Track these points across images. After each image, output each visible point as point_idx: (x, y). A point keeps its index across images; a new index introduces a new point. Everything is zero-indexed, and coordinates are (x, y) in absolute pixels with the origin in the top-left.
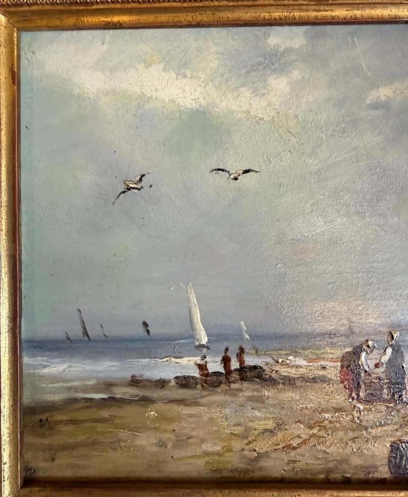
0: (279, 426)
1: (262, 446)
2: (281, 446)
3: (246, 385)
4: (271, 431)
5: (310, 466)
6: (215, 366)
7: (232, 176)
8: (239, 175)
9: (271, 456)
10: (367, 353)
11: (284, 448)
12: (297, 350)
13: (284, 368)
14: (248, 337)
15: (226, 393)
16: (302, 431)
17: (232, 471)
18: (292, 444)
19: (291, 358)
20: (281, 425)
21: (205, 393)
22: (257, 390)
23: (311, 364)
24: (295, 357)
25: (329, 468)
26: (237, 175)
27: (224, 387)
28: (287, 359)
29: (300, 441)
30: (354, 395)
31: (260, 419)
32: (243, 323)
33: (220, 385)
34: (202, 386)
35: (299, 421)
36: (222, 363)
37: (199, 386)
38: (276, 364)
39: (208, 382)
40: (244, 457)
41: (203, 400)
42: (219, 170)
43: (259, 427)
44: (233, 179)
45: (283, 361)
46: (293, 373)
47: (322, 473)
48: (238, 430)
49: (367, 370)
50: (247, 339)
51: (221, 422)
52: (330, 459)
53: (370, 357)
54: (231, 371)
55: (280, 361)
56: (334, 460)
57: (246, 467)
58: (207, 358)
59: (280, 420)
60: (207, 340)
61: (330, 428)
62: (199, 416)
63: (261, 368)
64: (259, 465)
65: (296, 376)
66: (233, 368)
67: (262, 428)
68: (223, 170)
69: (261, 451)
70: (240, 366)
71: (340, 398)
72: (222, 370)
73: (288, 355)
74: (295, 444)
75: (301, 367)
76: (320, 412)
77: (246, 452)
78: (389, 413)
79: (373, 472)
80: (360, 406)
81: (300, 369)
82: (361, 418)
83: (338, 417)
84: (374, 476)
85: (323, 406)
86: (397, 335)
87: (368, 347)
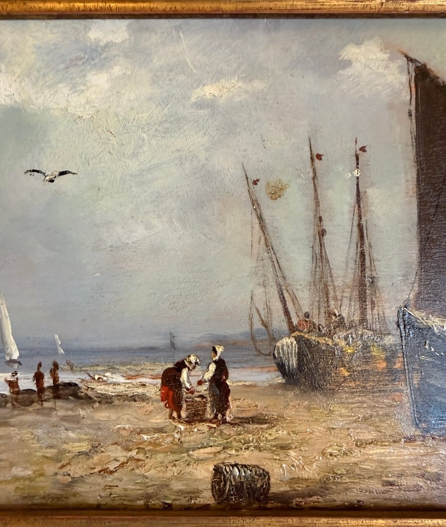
0: (95, 448)
1: (77, 470)
2: (96, 470)
3: (59, 403)
4: (86, 454)
5: (128, 492)
6: (27, 383)
7: (47, 178)
8: (55, 177)
9: (86, 480)
10: (189, 369)
11: (100, 472)
12: (115, 366)
13: (101, 385)
14: (62, 352)
15: (38, 412)
16: (121, 455)
17: (44, 498)
18: (108, 468)
19: (108, 374)
20: (97, 447)
21: (16, 412)
22: (71, 410)
23: (130, 381)
24: (112, 374)
25: (149, 494)
26: (53, 177)
27: (36, 406)
28: (104, 376)
29: (118, 464)
30: (175, 414)
31: (74, 441)
32: (57, 337)
33: (31, 405)
34: (13, 405)
35: (116, 443)
36: (34, 380)
37: (9, 405)
38: (93, 381)
39: (19, 401)
40: (56, 482)
41: (12, 420)
42: (34, 171)
43: (73, 449)
44: (49, 181)
45: (99, 379)
46: (110, 390)
47: (141, 500)
48: (50, 452)
49: (189, 387)
50: (62, 354)
51: (33, 444)
52: (149, 484)
53: (193, 373)
54: (44, 388)
55: (96, 377)
56: (154, 485)
57: (59, 493)
58: (18, 375)
59: (95, 441)
60: (18, 355)
61: (149, 451)
62: (9, 437)
63: (76, 385)
64: (74, 490)
65: (114, 394)
66: (46, 385)
67: (76, 450)
68: (38, 171)
69: (76, 476)
70: (53, 384)
71: (160, 418)
72: (35, 388)
73: (106, 371)
74: (112, 468)
75: (119, 384)
76: (139, 433)
77: (59, 477)
78: (212, 435)
79: (196, 498)
80: (182, 427)
81: (118, 387)
82: (182, 439)
83: (158, 439)
84: (197, 502)
85: (142, 427)
86: (221, 350)
87: (190, 363)
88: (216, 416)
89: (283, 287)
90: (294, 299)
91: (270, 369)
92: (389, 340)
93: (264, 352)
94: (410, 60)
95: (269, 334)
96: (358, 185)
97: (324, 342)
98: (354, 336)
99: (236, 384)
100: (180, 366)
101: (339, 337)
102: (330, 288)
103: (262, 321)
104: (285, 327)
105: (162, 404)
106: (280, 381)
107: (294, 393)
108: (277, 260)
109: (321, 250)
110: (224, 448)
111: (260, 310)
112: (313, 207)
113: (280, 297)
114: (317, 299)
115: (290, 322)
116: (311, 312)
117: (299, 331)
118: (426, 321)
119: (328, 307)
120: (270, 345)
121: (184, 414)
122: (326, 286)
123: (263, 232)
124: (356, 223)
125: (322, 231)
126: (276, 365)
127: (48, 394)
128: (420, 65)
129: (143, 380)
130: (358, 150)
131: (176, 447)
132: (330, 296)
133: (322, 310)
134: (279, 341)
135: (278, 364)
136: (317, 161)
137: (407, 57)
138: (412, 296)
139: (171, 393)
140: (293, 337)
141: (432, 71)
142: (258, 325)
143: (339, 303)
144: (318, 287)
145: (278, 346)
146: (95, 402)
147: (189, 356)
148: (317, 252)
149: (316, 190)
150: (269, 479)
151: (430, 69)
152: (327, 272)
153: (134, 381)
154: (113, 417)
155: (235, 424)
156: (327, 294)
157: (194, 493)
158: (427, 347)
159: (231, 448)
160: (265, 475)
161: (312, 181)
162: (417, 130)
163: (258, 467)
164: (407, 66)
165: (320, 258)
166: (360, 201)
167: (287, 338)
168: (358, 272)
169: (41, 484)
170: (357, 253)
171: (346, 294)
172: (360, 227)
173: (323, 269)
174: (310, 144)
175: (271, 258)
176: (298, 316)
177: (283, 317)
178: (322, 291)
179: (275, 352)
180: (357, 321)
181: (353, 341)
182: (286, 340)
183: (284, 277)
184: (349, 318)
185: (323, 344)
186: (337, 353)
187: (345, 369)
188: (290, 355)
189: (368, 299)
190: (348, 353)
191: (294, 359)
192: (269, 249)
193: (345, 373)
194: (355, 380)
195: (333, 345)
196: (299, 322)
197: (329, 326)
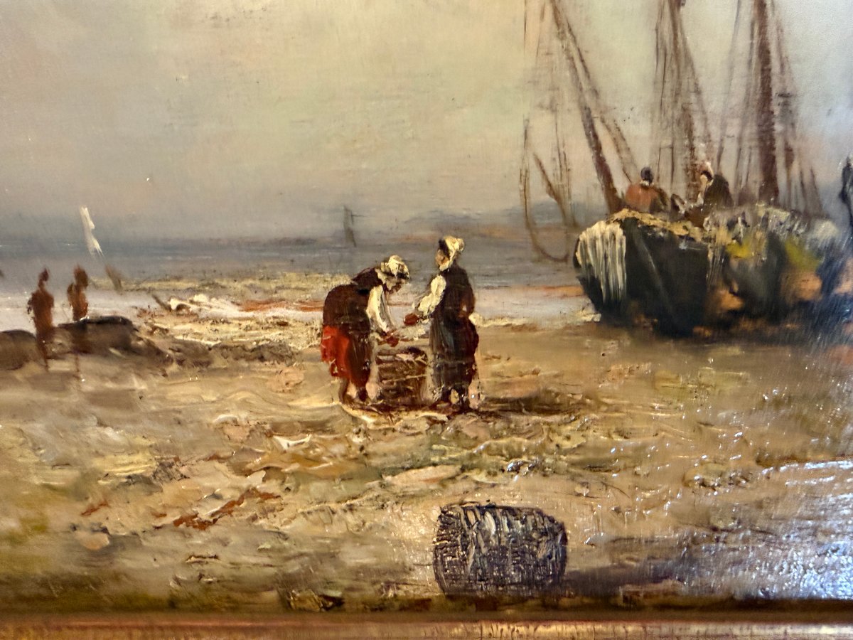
0: (166, 470)
2: (169, 520)
3: (87, 363)
4: (147, 481)
5: (244, 572)
9: (145, 543)
10: (385, 289)
11: (177, 523)
12: (217, 281)
13: (184, 323)
14: (97, 246)
15: (35, 382)
16: (224, 482)
17: (44, 584)
18: (196, 516)
19: (200, 298)
20: (170, 466)
22: (114, 379)
23: (250, 314)
24: (211, 298)
25: (290, 575)
27: (33, 368)
28: (192, 302)
29: (218, 506)
30: (353, 391)
31: (116, 449)
32: (85, 212)
33: (22, 365)
35: (215, 457)
36: (29, 309)
38: (165, 313)
40: (74, 547)
43: (116, 470)
45: (180, 308)
46: (205, 335)
47: (271, 589)
48: (61, 477)
49: (386, 329)
50: (96, 251)
52: (292, 552)
53: (395, 298)
54: (52, 328)
55: (174, 304)
56: (301, 555)
57: (79, 573)
59: (168, 452)
61: (293, 473)
63: (125, 322)
64: (115, 568)
65: (213, 344)
67: (122, 472)
69: (123, 532)
70: (76, 319)
71: (319, 398)
72: (31, 328)
73: (197, 291)
74: (204, 514)
75: (226, 322)
76: (269, 435)
77: (82, 535)
78: (436, 439)
79: (398, 584)
80: (369, 420)
81: (223, 327)
82: (370, 449)
83: (312, 446)
84: (401, 593)
85: (277, 419)
86: (457, 246)
87: (389, 274)
88: (446, 397)
89: (594, 114)
90: (619, 140)
91: (564, 291)
92: (826, 231)
93: (553, 254)
95: (563, 212)
97: (684, 233)
98: (749, 220)
99: (491, 323)
100: (366, 282)
101: (717, 225)
102: (695, 117)
103: (550, 185)
104: (599, 199)
105: (325, 367)
106: (589, 318)
107: (620, 345)
108: (581, 56)
109: (676, 35)
110: (463, 470)
111: (544, 162)
113: (588, 135)
114: (668, 142)
115: (609, 189)
117: (630, 208)
119: (693, 157)
120: (568, 237)
121: (372, 389)
122: (687, 112)
126: (579, 282)
127: (60, 341)
129: (280, 312)
131: (353, 467)
132: (696, 134)
133: (679, 163)
134: (584, 229)
135: (583, 281)
139: (345, 344)
140: (617, 220)
142: (539, 195)
143: (716, 146)
144: (670, 113)
145: (584, 242)
146: (168, 361)
147: (386, 260)
148: (667, 40)
150: (564, 540)
152: (687, 82)
153: (260, 315)
154: (210, 396)
155: (490, 414)
156: (690, 131)
157: (392, 572)
159: (479, 467)
160: (556, 531)
163: (540, 513)
165: (674, 55)
167: (603, 223)
169: (38, 552)
170: (752, 44)
171: (731, 131)
173: (680, 76)
175: (567, 50)
176: (627, 176)
177: (593, 176)
178: (679, 123)
179: (578, 255)
180: (755, 189)
181: (746, 232)
182: (600, 228)
183: (596, 93)
184: (738, 181)
185: (681, 237)
186: (714, 257)
187: (732, 292)
188: (609, 260)
189: (779, 144)
190: (737, 257)
191: (619, 269)
192: (563, 32)
193: (732, 303)
194: (753, 318)
195: (703, 239)
196: (630, 189)
197: (695, 200)
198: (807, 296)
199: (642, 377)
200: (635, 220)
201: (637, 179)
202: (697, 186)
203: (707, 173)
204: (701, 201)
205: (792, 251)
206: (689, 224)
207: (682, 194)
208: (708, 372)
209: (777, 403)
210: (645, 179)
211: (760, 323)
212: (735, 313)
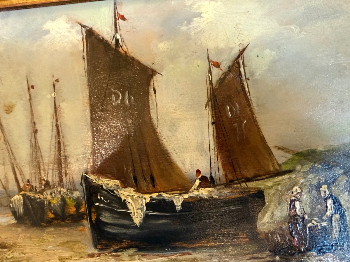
89: (15, 165)
90: (21, 172)
92: (77, 194)
94: (83, 26)
95: (7, 193)
96: (55, 102)
97: (38, 197)
98: (56, 192)
101: (47, 194)
102: (41, 164)
103: (3, 186)
104: (16, 189)
106: (14, 222)
107: (22, 229)
108: (11, 149)
109: (35, 142)
111: (2, 180)
112: (30, 117)
113: (13, 171)
114: (33, 172)
115: (19, 186)
116: (31, 179)
117: (24, 191)
118: (98, 181)
119: (40, 175)
122: (38, 162)
123: (3, 133)
124: (54, 124)
125: (36, 131)
128: (88, 29)
130: (54, 81)
132: (41, 169)
133: (37, 177)
134: (12, 198)
135: (12, 212)
136: (31, 89)
137: (81, 25)
138: (89, 167)
140: (21, 194)
141: (95, 31)
143: (47, 172)
144: (34, 164)
145: (12, 201)
148: (33, 143)
149: (31, 107)
151: (94, 31)
152: (39, 154)
156: (39, 168)
158: (99, 197)
161: (29, 101)
162: (88, 67)
164: (81, 30)
165: (35, 147)
166: (56, 111)
167: (17, 195)
168: (57, 153)
170: (56, 142)
171: (51, 167)
172: (57, 126)
173: (37, 153)
174: (27, 80)
175: (7, 148)
176: (23, 182)
177: (14, 182)
178: (37, 166)
179: (11, 205)
180: (57, 184)
181: (55, 196)
182: (16, 197)
183: (15, 159)
184: (53, 181)
185: (38, 198)
186: (47, 203)
187: (52, 213)
188: (19, 206)
189: (63, 170)
190: (53, 203)
191: (21, 208)
192: (6, 143)
193: (51, 216)
194: (57, 220)
195: (43, 198)
196: (24, 186)
197: (41, 187)
198: (72, 213)
199: (28, 238)
200: (25, 194)
201: (26, 183)
202: (42, 184)
203: (44, 180)
204: (43, 188)
205: (68, 201)
206: (40, 194)
207: (38, 186)
208: (45, 236)
209: (64, 244)
210: (28, 183)
211: (59, 221)
212: (52, 219)
